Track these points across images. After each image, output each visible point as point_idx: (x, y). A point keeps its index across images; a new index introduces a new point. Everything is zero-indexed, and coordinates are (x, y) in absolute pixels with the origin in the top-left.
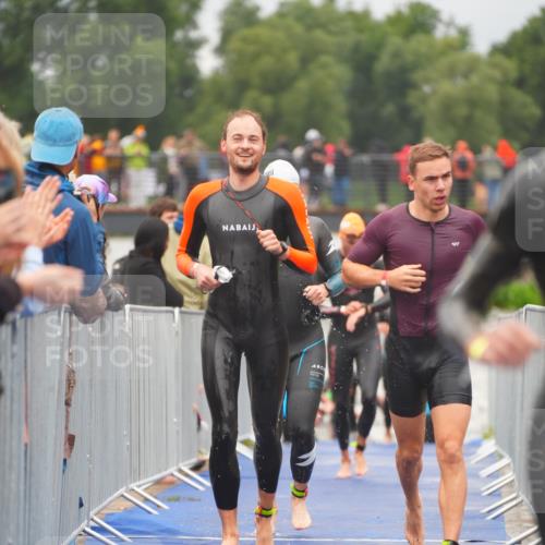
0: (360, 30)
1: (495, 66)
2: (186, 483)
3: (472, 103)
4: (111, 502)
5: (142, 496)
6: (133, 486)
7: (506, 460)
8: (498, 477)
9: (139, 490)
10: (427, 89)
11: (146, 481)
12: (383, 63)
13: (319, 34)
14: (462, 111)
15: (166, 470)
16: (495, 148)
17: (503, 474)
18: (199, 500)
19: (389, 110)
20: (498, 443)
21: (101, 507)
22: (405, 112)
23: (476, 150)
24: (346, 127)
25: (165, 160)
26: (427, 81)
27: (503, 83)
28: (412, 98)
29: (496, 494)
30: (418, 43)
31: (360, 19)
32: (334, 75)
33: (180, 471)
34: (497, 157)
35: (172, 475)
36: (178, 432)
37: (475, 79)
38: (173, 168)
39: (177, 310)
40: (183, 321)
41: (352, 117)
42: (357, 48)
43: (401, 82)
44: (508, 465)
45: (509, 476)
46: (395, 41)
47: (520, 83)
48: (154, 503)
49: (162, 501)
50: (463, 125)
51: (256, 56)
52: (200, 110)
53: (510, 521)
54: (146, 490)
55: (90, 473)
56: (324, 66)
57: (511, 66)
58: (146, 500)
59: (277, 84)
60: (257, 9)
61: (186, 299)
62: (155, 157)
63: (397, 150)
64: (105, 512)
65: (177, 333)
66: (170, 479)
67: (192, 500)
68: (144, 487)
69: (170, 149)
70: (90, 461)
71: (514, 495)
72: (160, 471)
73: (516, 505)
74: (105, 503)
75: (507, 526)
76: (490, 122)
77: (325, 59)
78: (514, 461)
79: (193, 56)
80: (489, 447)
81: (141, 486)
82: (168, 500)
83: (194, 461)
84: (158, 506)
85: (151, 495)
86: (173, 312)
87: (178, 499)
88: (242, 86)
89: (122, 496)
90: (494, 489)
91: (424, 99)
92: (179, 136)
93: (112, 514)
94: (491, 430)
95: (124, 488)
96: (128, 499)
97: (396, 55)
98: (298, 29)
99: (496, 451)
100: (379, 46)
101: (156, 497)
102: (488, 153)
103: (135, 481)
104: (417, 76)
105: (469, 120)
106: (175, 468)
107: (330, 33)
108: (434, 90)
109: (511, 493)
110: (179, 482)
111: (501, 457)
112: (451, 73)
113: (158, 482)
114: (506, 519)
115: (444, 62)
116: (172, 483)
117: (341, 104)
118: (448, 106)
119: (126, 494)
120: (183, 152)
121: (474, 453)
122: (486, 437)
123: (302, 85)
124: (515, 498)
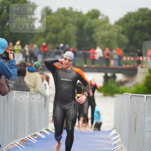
0: (79, 17)
1: (116, 28)
2: (30, 141)
3: (110, 37)
4: (9, 146)
5: (18, 144)
6: (15, 141)
7: (118, 136)
8: (116, 140)
9: (17, 143)
10: (97, 33)
11: (19, 140)
12: (86, 26)
13: (68, 18)
14: (107, 40)
15: (24, 137)
17: (118, 140)
18: (34, 146)
19: (87, 39)
20: (116, 131)
21: (6, 147)
22: (92, 39)
23: (111, 50)
24: (75, 43)
25: (25, 51)
26: (98, 31)
27: (118, 33)
28: (94, 36)
29: (116, 145)
30: (95, 21)
31: (79, 14)
32: (72, 29)
33: (29, 137)
34: (117, 52)
35: (26, 138)
36: (28, 127)
37: (111, 31)
38: (27, 53)
39: (28, 93)
41: (77, 41)
42: (78, 22)
43: (91, 31)
44: (119, 137)
45: (119, 140)
46: (89, 20)
47: (123, 33)
48: (21, 146)
49: (23, 146)
50: (107, 44)
51: (51, 23)
52: (35, 37)
54: (19, 143)
55: (3, 137)
56: (70, 26)
57: (121, 28)
58: (19, 145)
59: (57, 31)
60: (51, 10)
62: (23, 50)
63: (90, 50)
64: (7, 148)
66: (26, 139)
67: (31, 145)
68: (18, 142)
69: (27, 48)
70: (3, 134)
71: (121, 145)
72: (23, 137)
73: (121, 148)
74: (7, 146)
76: (115, 43)
77: (70, 24)
78: (121, 136)
80: (114, 132)
81: (17, 142)
82: (25, 146)
84: (22, 147)
85: (20, 144)
87: (28, 145)
88: (47, 31)
89: (12, 144)
90: (116, 143)
91: (97, 36)
92: (29, 45)
93: (9, 149)
94: (114, 127)
95: (13, 142)
96: (14, 145)
97: (89, 24)
98: (62, 16)
99: (116, 133)
100: (85, 21)
101: (21, 145)
102: (114, 51)
103: (16, 140)
104: (95, 30)
105: (109, 42)
106: (27, 136)
107: (71, 17)
108: (100, 34)
109: (120, 145)
110: (28, 140)
111: (117, 135)
112: (104, 29)
113: (22, 140)
115: (102, 26)
116: (26, 141)
117: (74, 37)
118: (103, 38)
119: (13, 144)
121: (110, 133)
122: (113, 129)
123: (64, 31)
124: (121, 146)
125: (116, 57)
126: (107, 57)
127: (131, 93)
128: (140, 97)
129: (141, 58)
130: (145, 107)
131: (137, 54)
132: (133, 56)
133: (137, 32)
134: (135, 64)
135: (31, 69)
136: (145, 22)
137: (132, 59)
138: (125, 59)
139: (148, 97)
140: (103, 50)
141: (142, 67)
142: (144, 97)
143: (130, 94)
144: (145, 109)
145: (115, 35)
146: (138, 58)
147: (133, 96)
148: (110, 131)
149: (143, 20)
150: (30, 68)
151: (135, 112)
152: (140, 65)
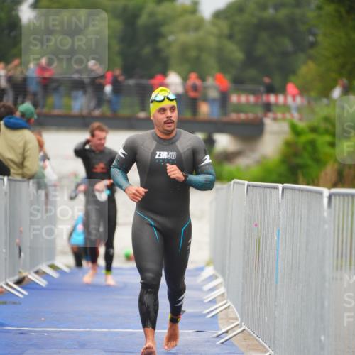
2: (10, 292)
3: (200, 48)
7: (220, 280)
8: (214, 290)
10: (171, 38)
14: (193, 53)
16: (215, 78)
17: (217, 289)
18: (20, 304)
19: (147, 50)
20: (215, 268)
22: (157, 52)
23: (203, 78)
24: (118, 61)
26: (172, 33)
27: (220, 36)
28: (161, 44)
29: (213, 302)
30: (164, 9)
33: (7, 285)
35: (2, 287)
36: (6, 259)
37: (201, 33)
39: (6, 178)
40: (10, 185)
42: (125, 9)
43: (155, 32)
44: (221, 283)
45: (222, 290)
46: (151, 6)
47: (230, 37)
50: (193, 63)
53: (222, 319)
57: (224, 26)
61: (12, 171)
63: (152, 77)
65: (6, 193)
66: (0, 289)
67: (14, 303)
69: (1, 71)
71: (224, 302)
73: (226, 309)
75: (219, 322)
76: (211, 62)
78: (225, 280)
79: (17, 10)
80: (209, 271)
83: (16, 278)
86: (3, 180)
87: (5, 303)
90: (213, 298)
91: (169, 45)
97: (152, 14)
99: (214, 275)
100: (141, 9)
102: (210, 81)
104: (164, 29)
105: (198, 59)
106: (4, 282)
108: (176, 39)
109: (223, 300)
110: (6, 292)
111: (216, 277)
112: (186, 28)
114: (219, 317)
115: (182, 21)
116: (1, 292)
118: (184, 49)
120: (11, 73)
121: (199, 275)
122: (208, 264)
124: (225, 304)
125: (213, 94)
126: (192, 94)
127: (249, 181)
128: (268, 190)
129: (272, 98)
130: (280, 213)
131: (262, 89)
132: (254, 92)
133: (264, 36)
134: (259, 112)
135: (12, 120)
136: (283, 13)
137: (252, 99)
138: (234, 98)
139: (287, 188)
140: (185, 79)
141: (275, 119)
142: (278, 188)
143: (246, 183)
144: (279, 218)
145: (212, 42)
146: (264, 98)
147: (253, 186)
148: (201, 269)
149: (277, 7)
150: (10, 118)
151: (256, 225)
152: (271, 115)
